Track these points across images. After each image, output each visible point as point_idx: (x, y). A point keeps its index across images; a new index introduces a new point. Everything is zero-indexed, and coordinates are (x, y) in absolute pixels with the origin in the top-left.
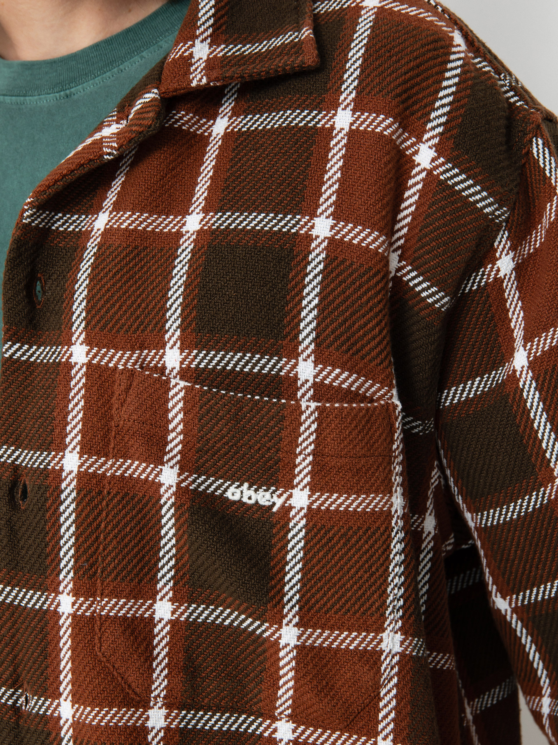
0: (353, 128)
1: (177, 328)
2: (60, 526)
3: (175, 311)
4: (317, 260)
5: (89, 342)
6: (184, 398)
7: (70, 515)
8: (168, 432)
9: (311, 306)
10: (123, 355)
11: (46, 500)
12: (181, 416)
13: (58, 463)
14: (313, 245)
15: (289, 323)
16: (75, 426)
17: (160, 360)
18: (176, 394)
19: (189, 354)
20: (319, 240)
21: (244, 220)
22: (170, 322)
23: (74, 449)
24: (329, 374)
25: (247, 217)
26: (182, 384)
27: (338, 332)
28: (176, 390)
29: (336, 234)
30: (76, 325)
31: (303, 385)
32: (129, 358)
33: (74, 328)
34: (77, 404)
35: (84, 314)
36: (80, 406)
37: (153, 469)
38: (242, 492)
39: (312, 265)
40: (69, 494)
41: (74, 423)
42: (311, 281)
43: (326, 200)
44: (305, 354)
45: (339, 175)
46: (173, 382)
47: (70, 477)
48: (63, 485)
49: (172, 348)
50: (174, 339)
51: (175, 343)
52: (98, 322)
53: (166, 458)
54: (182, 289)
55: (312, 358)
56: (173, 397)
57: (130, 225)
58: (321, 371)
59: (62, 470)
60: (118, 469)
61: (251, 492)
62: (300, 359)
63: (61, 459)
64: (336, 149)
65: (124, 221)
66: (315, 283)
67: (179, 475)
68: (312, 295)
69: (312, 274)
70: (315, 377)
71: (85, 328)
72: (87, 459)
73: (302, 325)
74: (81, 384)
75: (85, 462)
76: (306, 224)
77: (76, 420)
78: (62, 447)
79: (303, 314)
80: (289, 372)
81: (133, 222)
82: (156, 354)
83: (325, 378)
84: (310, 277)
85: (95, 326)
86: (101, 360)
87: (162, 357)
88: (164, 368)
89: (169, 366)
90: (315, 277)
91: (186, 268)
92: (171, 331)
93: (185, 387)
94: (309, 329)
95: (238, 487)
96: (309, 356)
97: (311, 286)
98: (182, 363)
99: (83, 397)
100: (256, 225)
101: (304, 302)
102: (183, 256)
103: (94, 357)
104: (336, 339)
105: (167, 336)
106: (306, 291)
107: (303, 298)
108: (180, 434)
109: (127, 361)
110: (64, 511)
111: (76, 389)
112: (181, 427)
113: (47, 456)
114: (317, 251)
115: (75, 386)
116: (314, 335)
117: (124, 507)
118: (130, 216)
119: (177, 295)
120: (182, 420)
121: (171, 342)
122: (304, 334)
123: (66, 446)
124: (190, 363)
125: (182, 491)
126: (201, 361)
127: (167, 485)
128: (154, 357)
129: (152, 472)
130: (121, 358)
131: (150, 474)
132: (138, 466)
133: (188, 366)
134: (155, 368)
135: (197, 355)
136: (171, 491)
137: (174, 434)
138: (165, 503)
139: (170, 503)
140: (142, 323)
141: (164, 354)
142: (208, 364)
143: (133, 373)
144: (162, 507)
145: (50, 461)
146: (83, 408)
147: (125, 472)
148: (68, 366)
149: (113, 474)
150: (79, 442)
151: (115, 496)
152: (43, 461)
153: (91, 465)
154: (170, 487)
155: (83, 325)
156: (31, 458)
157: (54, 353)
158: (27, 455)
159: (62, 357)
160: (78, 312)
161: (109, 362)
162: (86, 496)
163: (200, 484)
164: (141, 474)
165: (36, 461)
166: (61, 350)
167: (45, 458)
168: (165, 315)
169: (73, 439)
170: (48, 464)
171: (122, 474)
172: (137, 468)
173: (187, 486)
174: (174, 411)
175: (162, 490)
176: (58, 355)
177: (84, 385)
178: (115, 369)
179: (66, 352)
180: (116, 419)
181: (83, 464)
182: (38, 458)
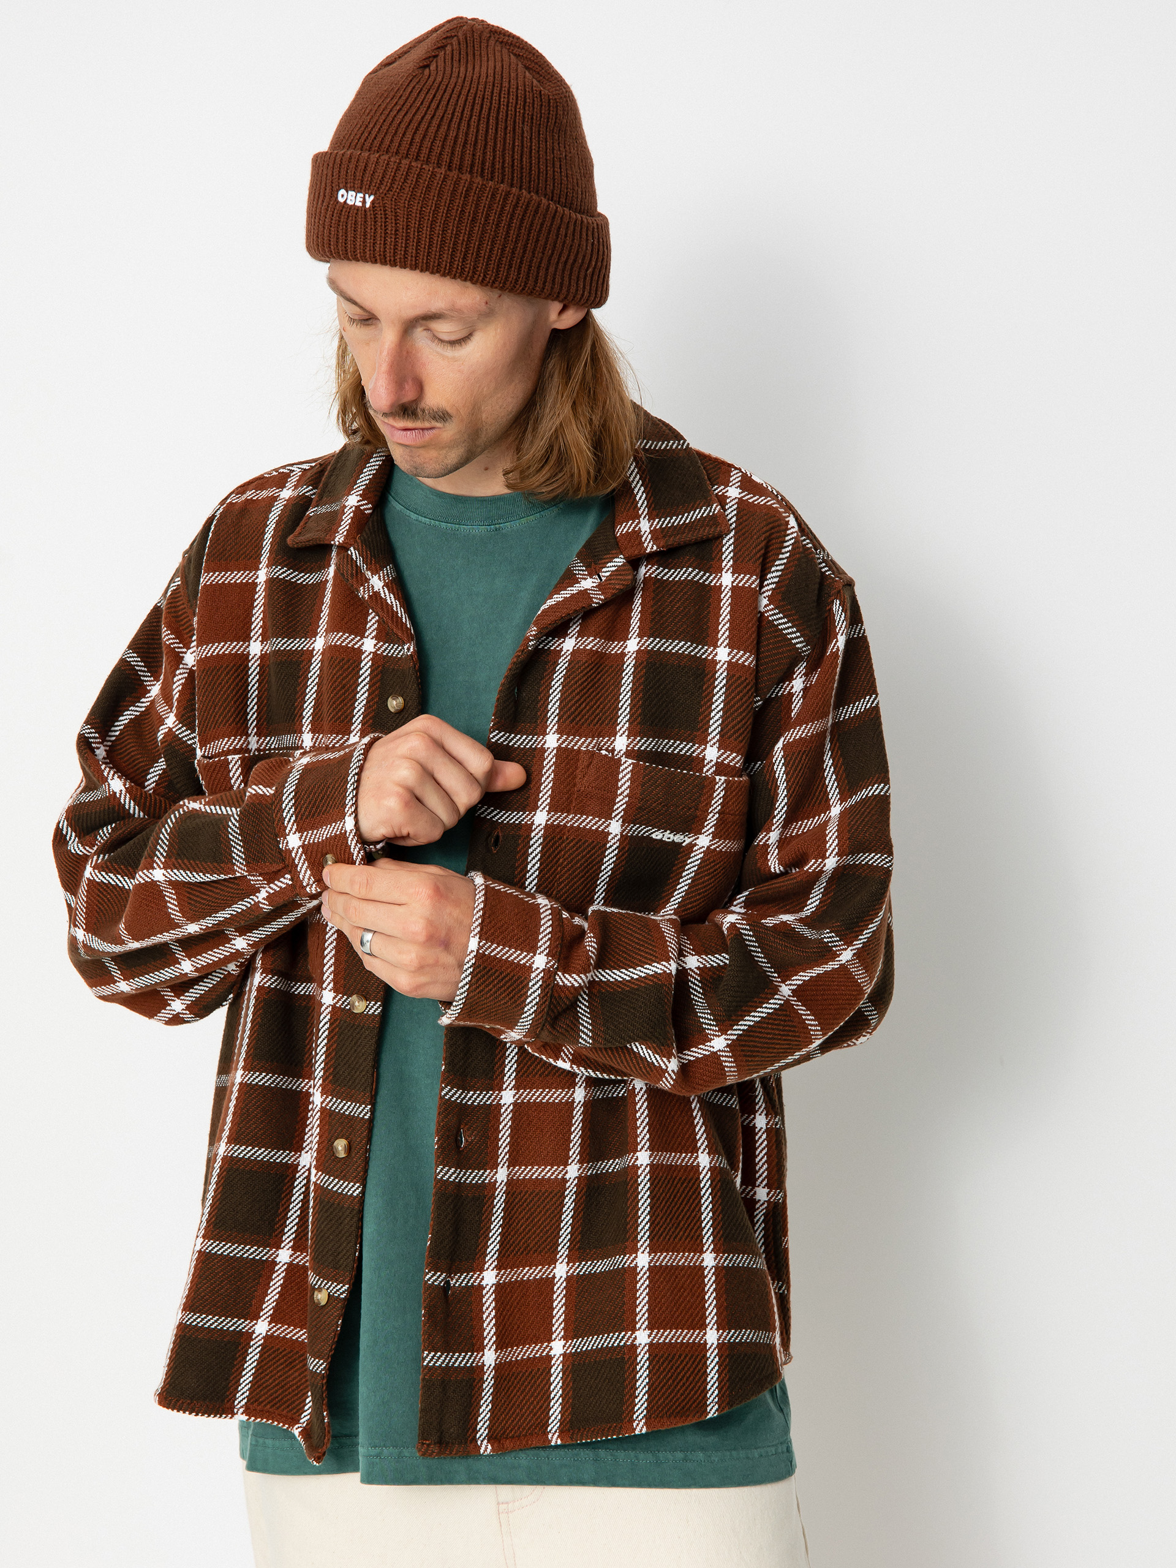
0: (734, 584)
1: (627, 722)
2: (528, 863)
3: (625, 710)
4: (722, 677)
5: (560, 731)
6: (631, 771)
7: (537, 855)
8: (617, 796)
9: (718, 709)
10: (585, 741)
11: (518, 845)
12: (628, 784)
13: (530, 819)
14: (718, 667)
15: (702, 720)
16: (546, 793)
17: (611, 744)
18: (626, 769)
19: (634, 740)
20: (722, 663)
21: (670, 645)
22: (621, 718)
23: (544, 808)
24: (728, 756)
25: (671, 643)
26: (630, 762)
27: (737, 728)
28: (625, 766)
29: (732, 659)
30: (550, 720)
31: (708, 764)
32: (590, 743)
33: (549, 722)
34: (548, 778)
35: (557, 711)
36: (550, 779)
37: (604, 822)
38: (663, 835)
39: (719, 681)
40: (537, 841)
41: (545, 790)
42: (718, 692)
43: (723, 635)
44: (712, 742)
45: (729, 618)
46: (623, 760)
47: (539, 828)
48: (533, 834)
49: (621, 736)
50: (623, 730)
51: (624, 732)
52: (569, 716)
53: (613, 815)
54: (629, 694)
55: (717, 745)
56: (623, 771)
57: (593, 647)
58: (722, 755)
59: (532, 824)
60: (576, 822)
61: (671, 836)
62: (708, 745)
63: (533, 816)
64: (725, 599)
65: (589, 644)
66: (720, 693)
67: (622, 826)
68: (719, 701)
69: (719, 687)
70: (718, 758)
71: (558, 721)
72: (554, 815)
73: (711, 722)
74: (552, 763)
75: (552, 817)
76: (712, 652)
77: (547, 789)
78: (534, 808)
79: (712, 714)
80: (699, 754)
81: (595, 645)
82: (608, 740)
83: (724, 760)
84: (718, 689)
85: (566, 720)
86: (568, 745)
87: (612, 741)
88: (613, 750)
89: (617, 749)
90: (721, 689)
91: (631, 678)
92: (622, 724)
93: (632, 763)
94: (716, 725)
95: (662, 831)
96: (714, 744)
97: (718, 695)
98: (628, 746)
99: (553, 771)
100: (679, 650)
101: (714, 705)
102: (628, 669)
103: (563, 742)
104: (735, 733)
105: (618, 728)
106: (715, 698)
107: (712, 703)
108: (626, 796)
109: (589, 745)
110: (532, 853)
111: (548, 766)
112: (627, 792)
113: (522, 815)
114: (721, 671)
115: (547, 764)
116: (719, 729)
117: (577, 849)
118: (593, 641)
119: (626, 698)
120: (628, 788)
121: (621, 732)
122: (712, 728)
123: (538, 807)
124: (634, 746)
125: (624, 838)
126: (642, 745)
127: (614, 834)
128: (606, 742)
129: (602, 824)
130: (584, 742)
131: (601, 826)
132: (592, 820)
133: (633, 748)
134: (607, 750)
135: (640, 740)
136: (616, 839)
137: (621, 797)
138: (611, 847)
139: (615, 846)
140: (600, 719)
141: (614, 740)
142: (647, 747)
143: (593, 754)
144: (607, 849)
145: (524, 818)
146: (553, 779)
147: (580, 824)
148: (543, 751)
149: (572, 825)
150: (549, 804)
151: (572, 841)
152: (519, 818)
153: (557, 819)
154: (616, 836)
155: (556, 719)
156: (508, 816)
157: (530, 741)
158: (504, 814)
159: (538, 744)
160: (553, 710)
161: (575, 745)
162: (550, 841)
163: (635, 831)
164: (593, 826)
165: (513, 818)
166: (537, 739)
167: (520, 816)
168: (617, 712)
169: (543, 802)
170: (523, 820)
171: (578, 826)
172: (590, 821)
173: (625, 834)
174: (623, 781)
175: (610, 838)
176: (534, 743)
177: (554, 763)
178: (578, 750)
179: (541, 741)
180: (578, 785)
181: (551, 819)
182: (514, 816)
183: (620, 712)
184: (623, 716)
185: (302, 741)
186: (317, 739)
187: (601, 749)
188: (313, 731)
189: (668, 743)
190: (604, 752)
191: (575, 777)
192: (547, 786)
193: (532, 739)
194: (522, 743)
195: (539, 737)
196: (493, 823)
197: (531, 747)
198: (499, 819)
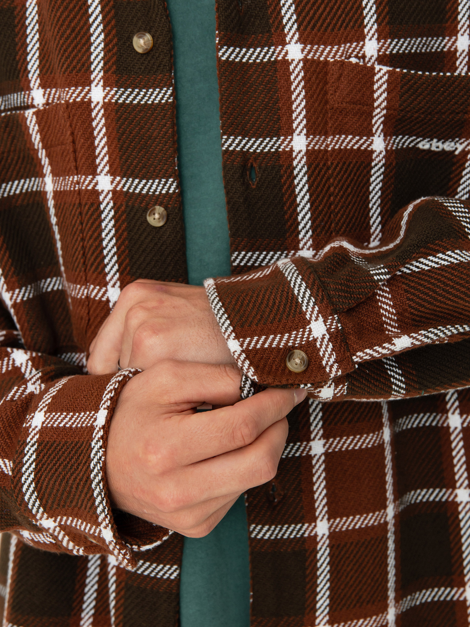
1: (374, 22)
2: (296, 196)
3: (371, 9)
5: (303, 40)
6: (387, 80)
7: (304, 186)
8: (374, 109)
10: (331, 49)
11: (281, 177)
12: (385, 95)
13: (288, 145)
15: (450, 9)
16: (300, 113)
17: (360, 50)
18: (381, 78)
19: (385, 43)
22: (367, 18)
23: (301, 132)
26: (385, 69)
28: (380, 74)
30: (288, 28)
31: (460, 55)
32: (337, 51)
33: (287, 31)
34: (299, 95)
35: (294, 17)
36: (301, 96)
37: (366, 140)
40: (301, 170)
41: (298, 110)
44: (463, 31)
46: (377, 68)
47: (300, 156)
48: (295, 163)
49: (370, 39)
50: (372, 32)
51: (373, 35)
52: (309, 23)
53: (374, 129)
55: (468, 31)
56: (378, 80)
59: (292, 150)
60: (336, 143)
62: (459, 35)
63: (290, 142)
67: (385, 140)
71: (298, 29)
72: (313, 139)
73: (460, 8)
74: (300, 77)
75: (311, 141)
77: (300, 108)
78: (290, 132)
80: (450, 47)
82: (357, 46)
85: (306, 26)
86: (314, 56)
87: (362, 47)
88: (364, 57)
89: (368, 55)
92: (370, 25)
93: (387, 71)
98: (379, 51)
99: (303, 88)
103: (309, 53)
105: (366, 31)
108: (383, 109)
109: (336, 54)
110: (298, 184)
111: (297, 82)
112: (384, 104)
113: (277, 141)
115: (295, 80)
116: (468, 14)
120: (386, 98)
121: (370, 35)
123: (294, 131)
124: (386, 50)
125: (389, 153)
126: (394, 47)
127: (378, 151)
128: (355, 48)
129: (364, 142)
130: (330, 52)
131: (363, 144)
132: (352, 139)
133: (384, 53)
134: (356, 57)
135: (391, 43)
136: (381, 156)
137: (378, 110)
138: (376, 165)
139: (381, 164)
140: (344, 21)
141: (364, 45)
142: (399, 50)
143: (342, 62)
144: (372, 168)
145: (280, 145)
146: (305, 97)
147: (341, 145)
148: (286, 63)
149: (333, 149)
150: (305, 126)
151: (337, 165)
152: (273, 145)
153: (316, 144)
154: (380, 153)
155: (295, 26)
156: (260, 144)
157: (267, 53)
158: (255, 142)
159: (278, 56)
160: (288, 16)
161: (320, 56)
162: (315, 168)
163: (398, 143)
164: (353, 145)
165: (266, 146)
166: (275, 50)
167: (275, 143)
168: (362, 13)
169: (299, 124)
170: (279, 147)
171: (340, 147)
172: (350, 141)
173: (391, 148)
174: (379, 92)
175: (374, 155)
176: (272, 55)
177: (303, 78)
178: (326, 62)
179: (281, 51)
180: (331, 102)
181: (310, 144)
182: (268, 143)
183: (365, 12)
184: (369, 16)
185: (33, 99)
186: (49, 94)
187: (350, 57)
188: (44, 85)
189: (421, 41)
190: (353, 60)
191: (326, 93)
192: (299, 105)
193: (268, 51)
194: (258, 56)
195: (276, 47)
196: (244, 154)
197: (269, 59)
198: (250, 148)
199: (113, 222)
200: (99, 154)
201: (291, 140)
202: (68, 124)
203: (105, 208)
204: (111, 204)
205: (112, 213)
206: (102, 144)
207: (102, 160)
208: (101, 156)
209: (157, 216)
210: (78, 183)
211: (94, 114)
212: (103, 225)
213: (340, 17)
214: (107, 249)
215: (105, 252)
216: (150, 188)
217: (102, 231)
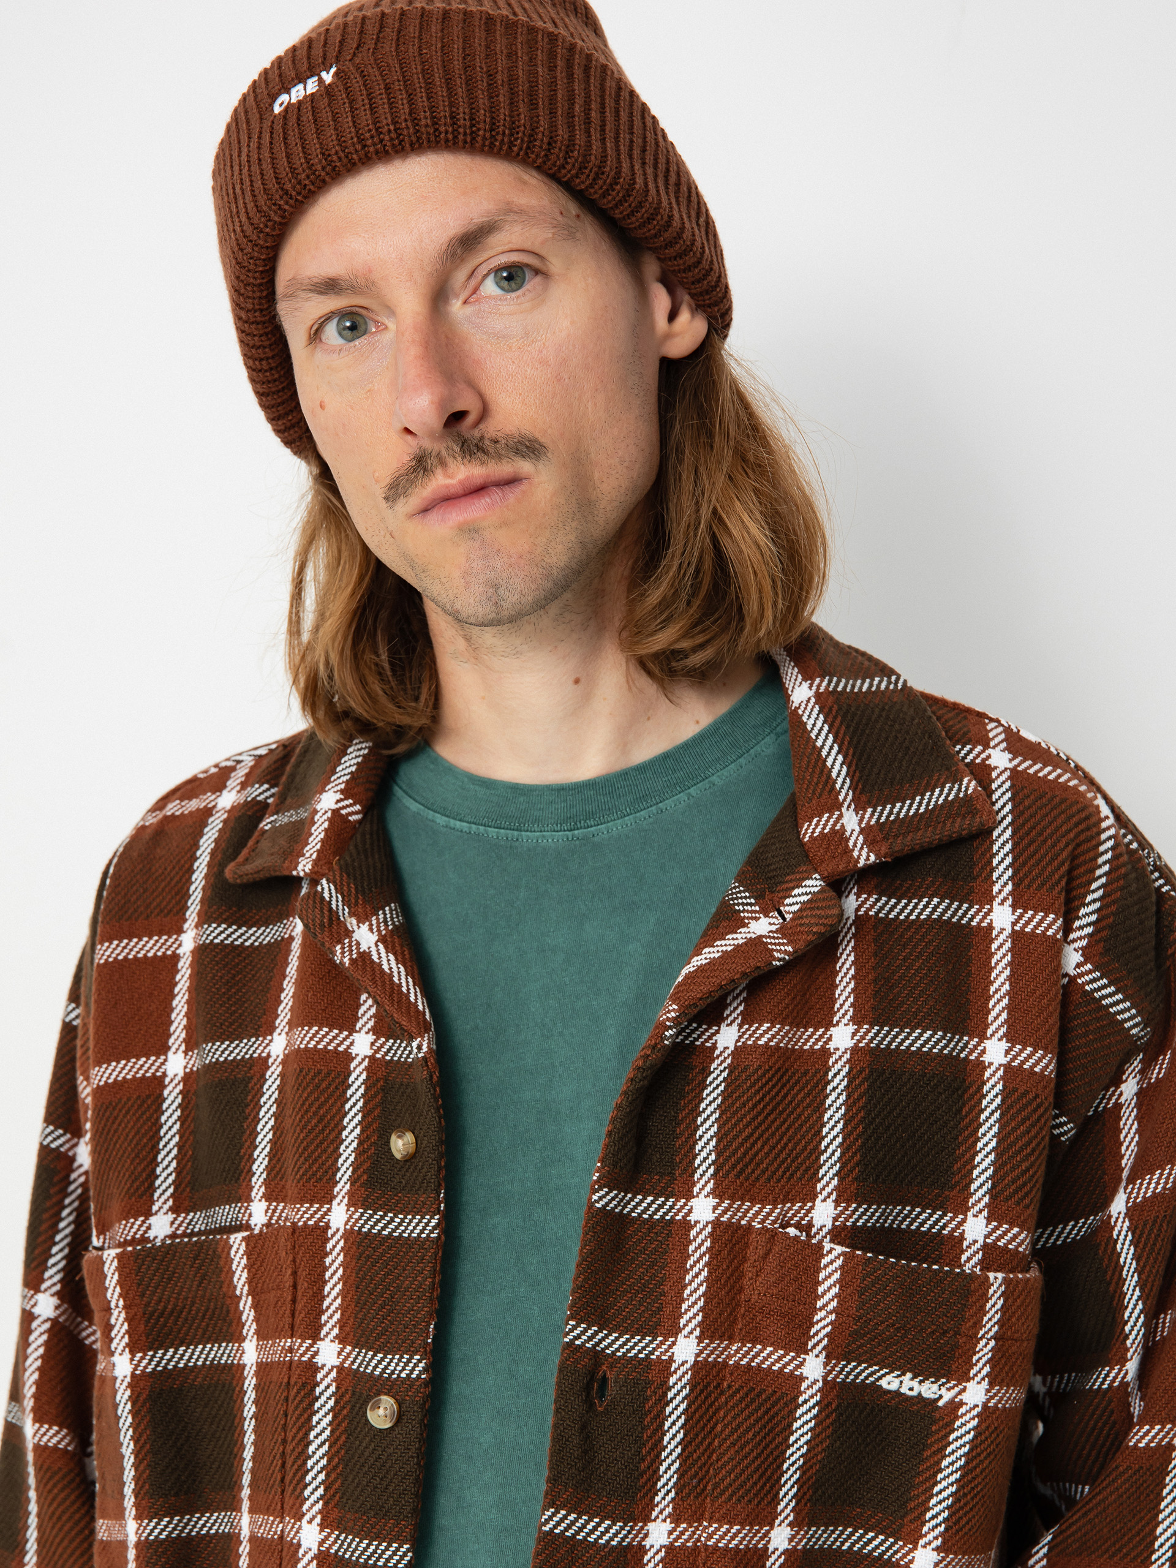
0: (1017, 928)
1: (834, 1175)
2: (664, 1434)
3: (833, 1154)
4: (993, 1093)
5: (719, 1193)
6: (842, 1267)
7: (679, 1418)
8: (815, 1310)
9: (988, 1149)
10: (761, 1210)
11: (646, 1399)
12: (835, 1290)
13: (667, 1351)
14: (987, 1074)
15: (960, 1170)
16: (694, 1304)
17: (806, 1215)
18: (832, 1262)
19: (846, 1209)
20: (993, 1068)
21: (907, 1038)
22: (825, 1168)
23: (691, 1333)
24: (1005, 1233)
25: (909, 1034)
26: (839, 1249)
27: (1020, 1182)
28: (831, 1257)
29: (1012, 1060)
30: (700, 1172)
31: (969, 1247)
32: (769, 1214)
33: (697, 1176)
34: (697, 1275)
35: (713, 1157)
36: (701, 1278)
37: (794, 1359)
38: (901, 1382)
39: (988, 1099)
40: (679, 1392)
41: (692, 1299)
42: (988, 1118)
43: (996, 1018)
44: (976, 1209)
45: (1007, 986)
46: (827, 1246)
47: (683, 1369)
48: (672, 1380)
49: (824, 1200)
50: (828, 1190)
51: (830, 1194)
52: (734, 1167)
53: (810, 1344)
54: (840, 1126)
55: (985, 1213)
56: (826, 1266)
57: (770, 1040)
58: (994, 1231)
59: (671, 1360)
60: (744, 1356)
61: (915, 1384)
62: (970, 1214)
63: (670, 1347)
64: (1000, 954)
65: (762, 1035)
66: (991, 1121)
67: (826, 1365)
68: (989, 1136)
69: (989, 1110)
70: (987, 1237)
71: (714, 1175)
72: (708, 1345)
73: (976, 1172)
74: (703, 1249)
75: (705, 1348)
76: (975, 1047)
77: (695, 1296)
78: (674, 1331)
79: (978, 1159)
80: (954, 1230)
81: (774, 1036)
82: (801, 1208)
83: (998, 1239)
84: (987, 1113)
85: (728, 1171)
86: (732, 1217)
87: (809, 1211)
88: (810, 1225)
89: (817, 1223)
90: (992, 1114)
91: (843, 1097)
92: (826, 1179)
93: (844, 1254)
94: (983, 1178)
95: (898, 1376)
96: (981, 1211)
97: (988, 1125)
98: (835, 1219)
99: (707, 1265)
100: (923, 1046)
101: (980, 1145)
102: (837, 1081)
103: (725, 1212)
104: (1016, 1192)
105: (819, 1186)
106: (982, 1131)
107: (978, 1140)
108: (831, 1313)
109: (766, 1218)
111: (697, 1255)
112: (834, 1304)
113: (651, 1342)
114: (992, 1082)
115: (695, 1251)
116: (989, 1185)
117: (747, 1406)
118: (769, 1029)
119: (834, 1133)
120: (836, 1296)
121: (825, 1193)
122: (977, 1184)
123: (680, 1330)
124: (847, 1220)
125: (828, 1386)
126: (860, 1217)
127: (811, 1379)
128: (798, 1212)
129: (791, 1361)
130: (758, 1213)
131: (788, 1364)
132: (772, 1353)
133: (844, 1223)
134: (798, 1226)
135: (856, 1210)
136: (816, 1387)
137: (823, 1313)
138: (806, 1402)
139: (813, 1401)
140: (788, 1169)
141: (812, 1208)
142: (867, 1221)
143: (773, 1233)
144: (799, 1406)
145: (654, 1349)
146: (707, 1279)
147: (752, 1360)
148: (686, 1225)
149: (737, 1363)
150: (699, 1324)
151: (738, 1391)
152: (644, 1348)
153: (712, 1353)
154: (815, 1382)
155: (711, 1171)
156: (625, 1344)
157: (661, 1206)
158: (617, 1339)
159: (676, 1214)
160: (704, 1154)
161: (742, 1218)
162: (702, 1391)
163: (849, 1373)
164: (773, 1364)
165: (632, 1348)
166: (674, 1204)
167: (647, 1345)
168: (818, 1158)
169: (690, 1321)
170: (652, 1353)
171: (748, 1363)
172: (769, 1355)
173: (834, 1379)
174: (827, 1284)
175: (804, 1385)
176: (669, 1211)
177: (709, 1250)
178: (749, 1227)
179: (682, 1207)
180: (747, 1291)
181: (701, 1352)
182: (636, 1344)
183: (823, 1158)
184: (828, 1164)
185: (250, 1215)
186: (274, 1211)
187: (788, 1225)
188: (269, 1197)
189: (901, 1211)
190: (792, 1231)
191: (742, 1276)
192: (695, 1291)
193: (664, 1203)
194: (646, 1209)
195: (677, 1200)
196: (596, 1356)
197: (662, 1217)
198: (607, 1347)
199: (330, 1417)
200: (328, 1308)
201: (674, 1343)
202: (291, 1258)
203: (321, 1394)
204: (333, 1389)
205: (331, 1403)
206: (334, 1293)
207: (331, 1317)
208: (330, 1311)
209: (381, 1412)
210: (291, 1350)
211: (329, 1246)
212: (315, 1419)
213: (783, 1162)
214: (314, 1460)
215: (310, 1463)
216: (386, 1368)
217: (311, 1428)
